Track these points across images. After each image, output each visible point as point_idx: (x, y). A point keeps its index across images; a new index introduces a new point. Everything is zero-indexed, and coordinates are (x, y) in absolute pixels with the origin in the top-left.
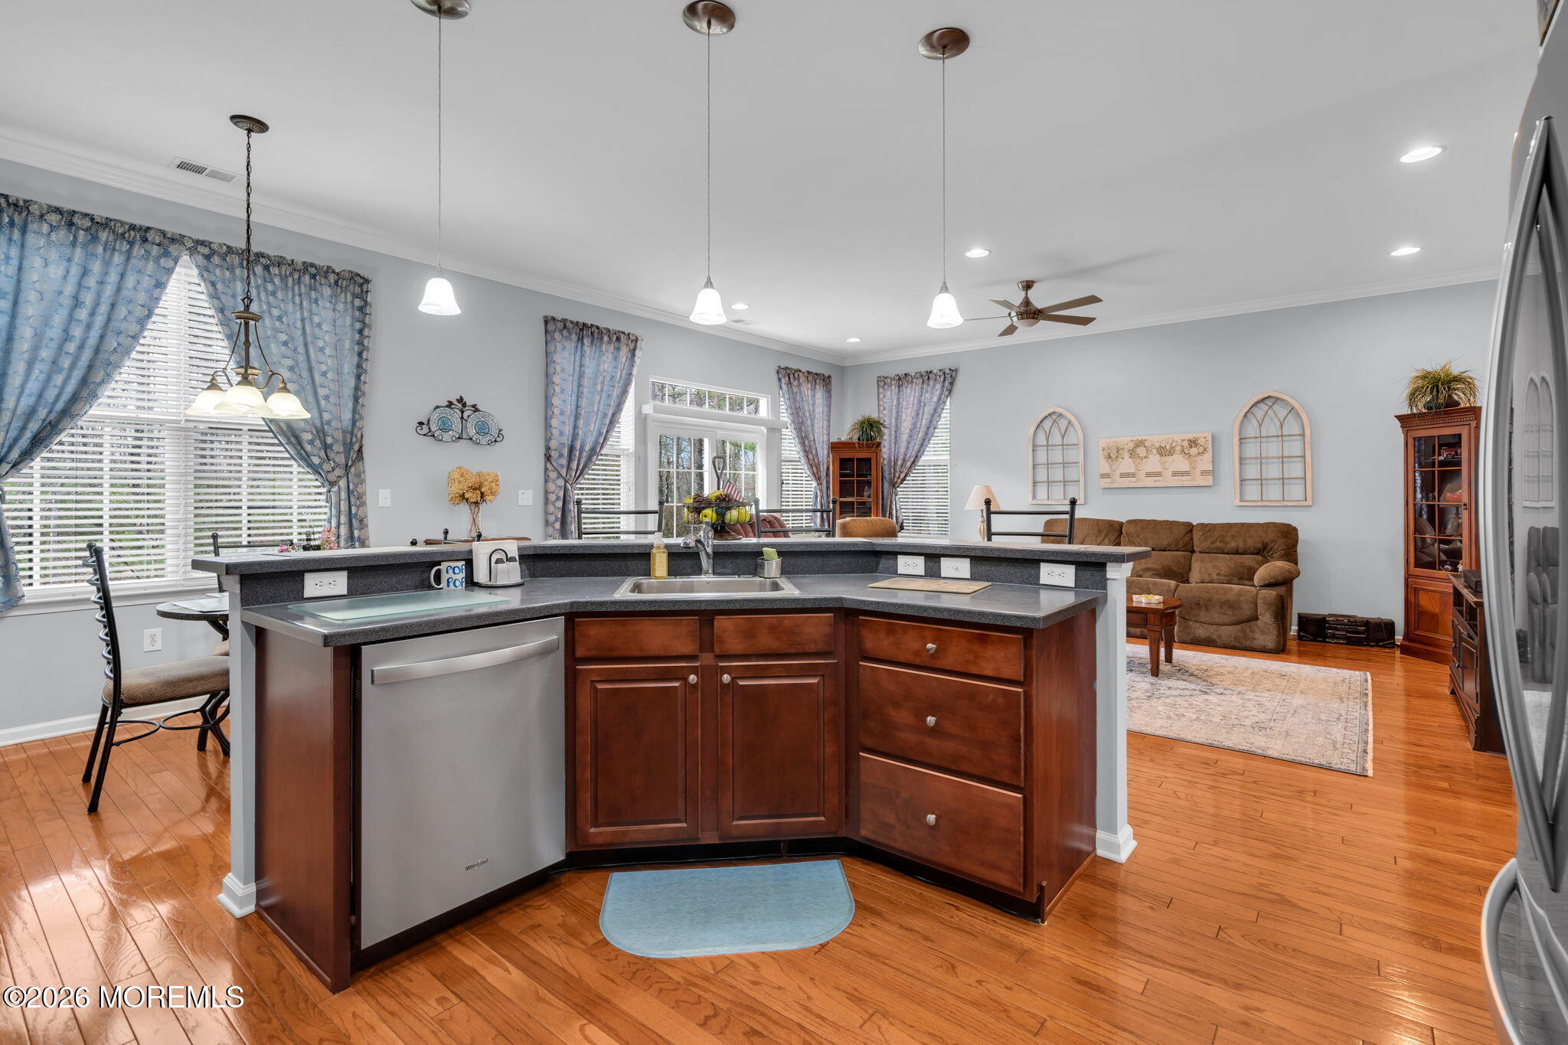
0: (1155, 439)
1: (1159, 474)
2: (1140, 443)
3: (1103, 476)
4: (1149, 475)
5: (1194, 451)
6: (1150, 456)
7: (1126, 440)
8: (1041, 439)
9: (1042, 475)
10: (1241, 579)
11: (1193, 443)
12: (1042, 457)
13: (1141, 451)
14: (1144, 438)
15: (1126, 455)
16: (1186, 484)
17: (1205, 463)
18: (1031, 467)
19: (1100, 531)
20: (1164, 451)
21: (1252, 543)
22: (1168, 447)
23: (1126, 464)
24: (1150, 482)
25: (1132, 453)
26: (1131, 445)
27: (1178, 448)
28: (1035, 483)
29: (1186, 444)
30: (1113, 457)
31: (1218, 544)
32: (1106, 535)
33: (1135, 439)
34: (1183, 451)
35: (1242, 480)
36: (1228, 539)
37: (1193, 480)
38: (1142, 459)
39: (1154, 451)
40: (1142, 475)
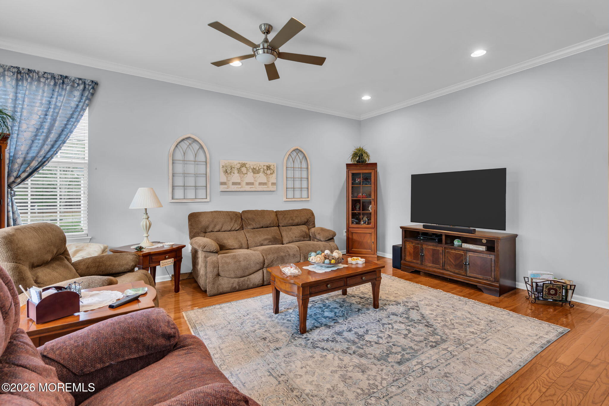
0: (251, 163)
1: (252, 184)
2: (243, 165)
3: (222, 184)
4: (248, 184)
5: (269, 172)
6: (249, 173)
7: (236, 162)
8: (179, 156)
9: (179, 181)
10: (304, 238)
11: (268, 167)
12: (179, 168)
13: (244, 170)
14: (246, 162)
15: (236, 172)
16: (265, 189)
17: (273, 179)
18: (171, 175)
19: (231, 219)
20: (255, 171)
21: (304, 219)
22: (257, 169)
23: (236, 177)
24: (248, 188)
25: (239, 170)
26: (239, 166)
27: (262, 170)
28: (173, 187)
29: (265, 168)
30: (229, 172)
31: (291, 221)
32: (236, 221)
33: (241, 162)
34: (264, 172)
35: (287, 188)
36: (294, 218)
37: (268, 187)
38: (244, 174)
39: (251, 170)
40: (244, 184)
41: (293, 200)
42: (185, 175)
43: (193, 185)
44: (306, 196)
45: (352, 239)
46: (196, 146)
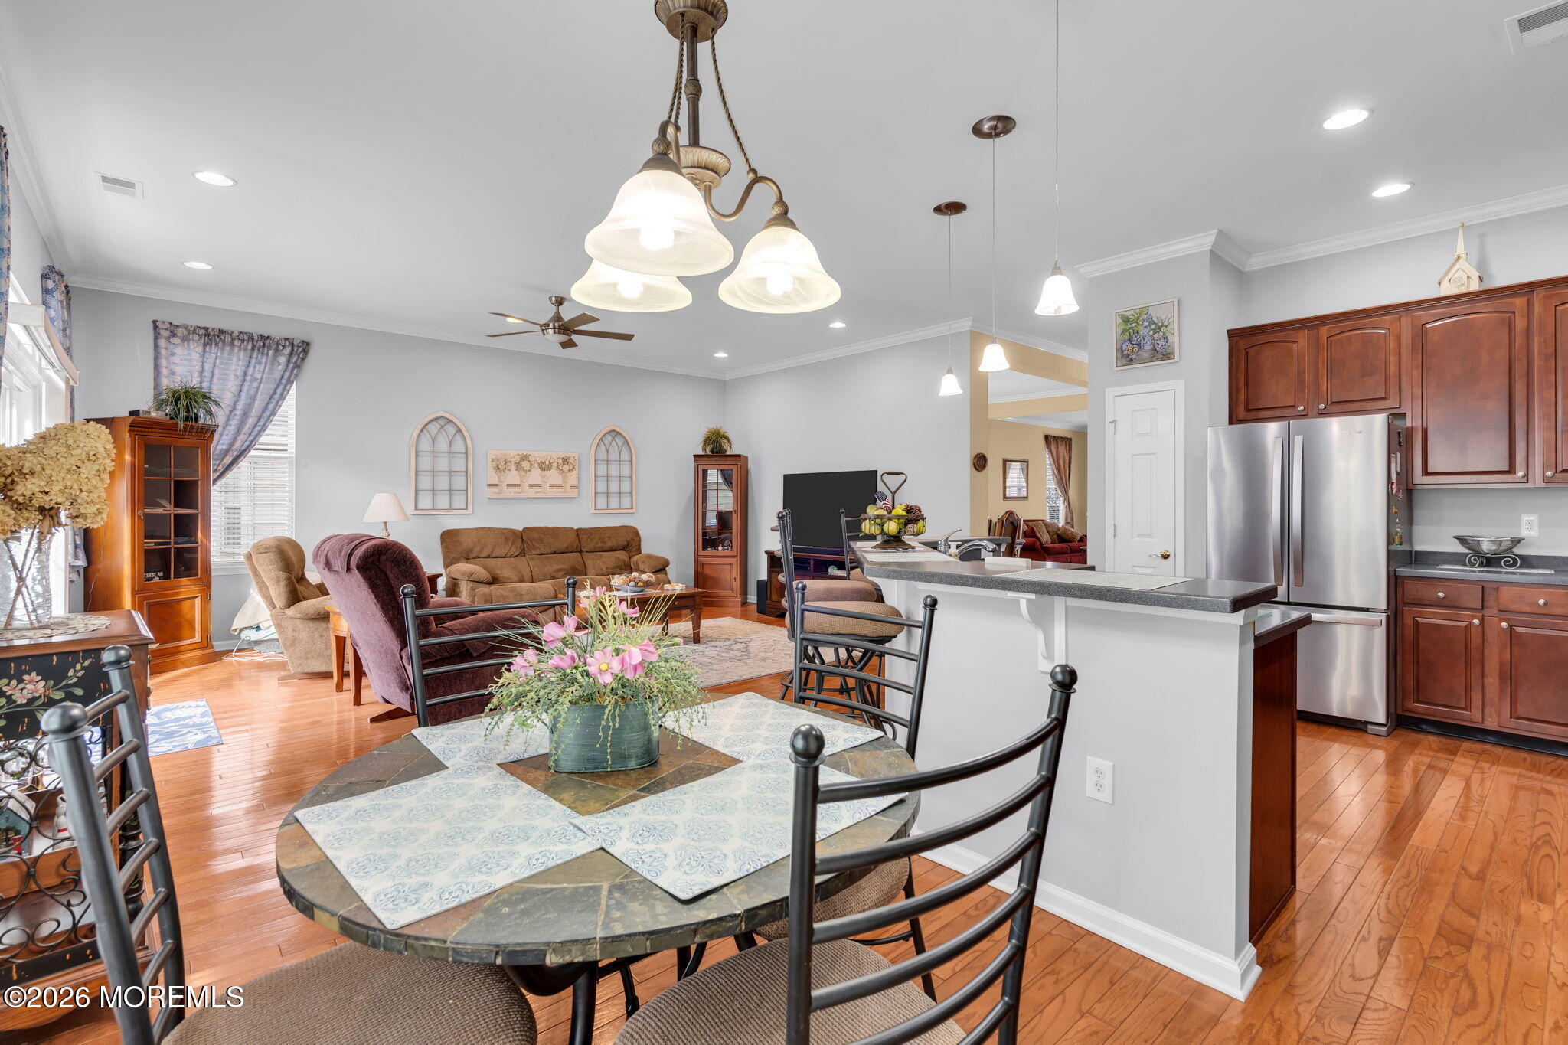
0: (538, 453)
1: (539, 486)
2: (525, 458)
3: (491, 486)
4: (531, 486)
5: (566, 468)
6: (533, 470)
7: (513, 453)
8: (425, 444)
9: (426, 483)
10: (621, 569)
11: (566, 461)
12: (426, 463)
13: (525, 464)
14: (528, 453)
15: (513, 468)
16: (560, 495)
17: (572, 479)
18: (413, 474)
19: (507, 539)
20: (544, 467)
21: (622, 542)
22: (547, 463)
23: (513, 476)
24: (532, 493)
25: (518, 466)
26: (518, 459)
27: (555, 465)
28: (417, 492)
29: (560, 461)
30: (502, 468)
31: (600, 544)
32: (513, 543)
33: (521, 453)
34: (558, 467)
35: (596, 493)
36: (606, 540)
37: (565, 492)
38: (526, 471)
39: (537, 466)
40: (525, 486)
41: (607, 511)
42: (434, 473)
43: (447, 488)
44: (629, 507)
45: (704, 574)
46: (451, 430)
